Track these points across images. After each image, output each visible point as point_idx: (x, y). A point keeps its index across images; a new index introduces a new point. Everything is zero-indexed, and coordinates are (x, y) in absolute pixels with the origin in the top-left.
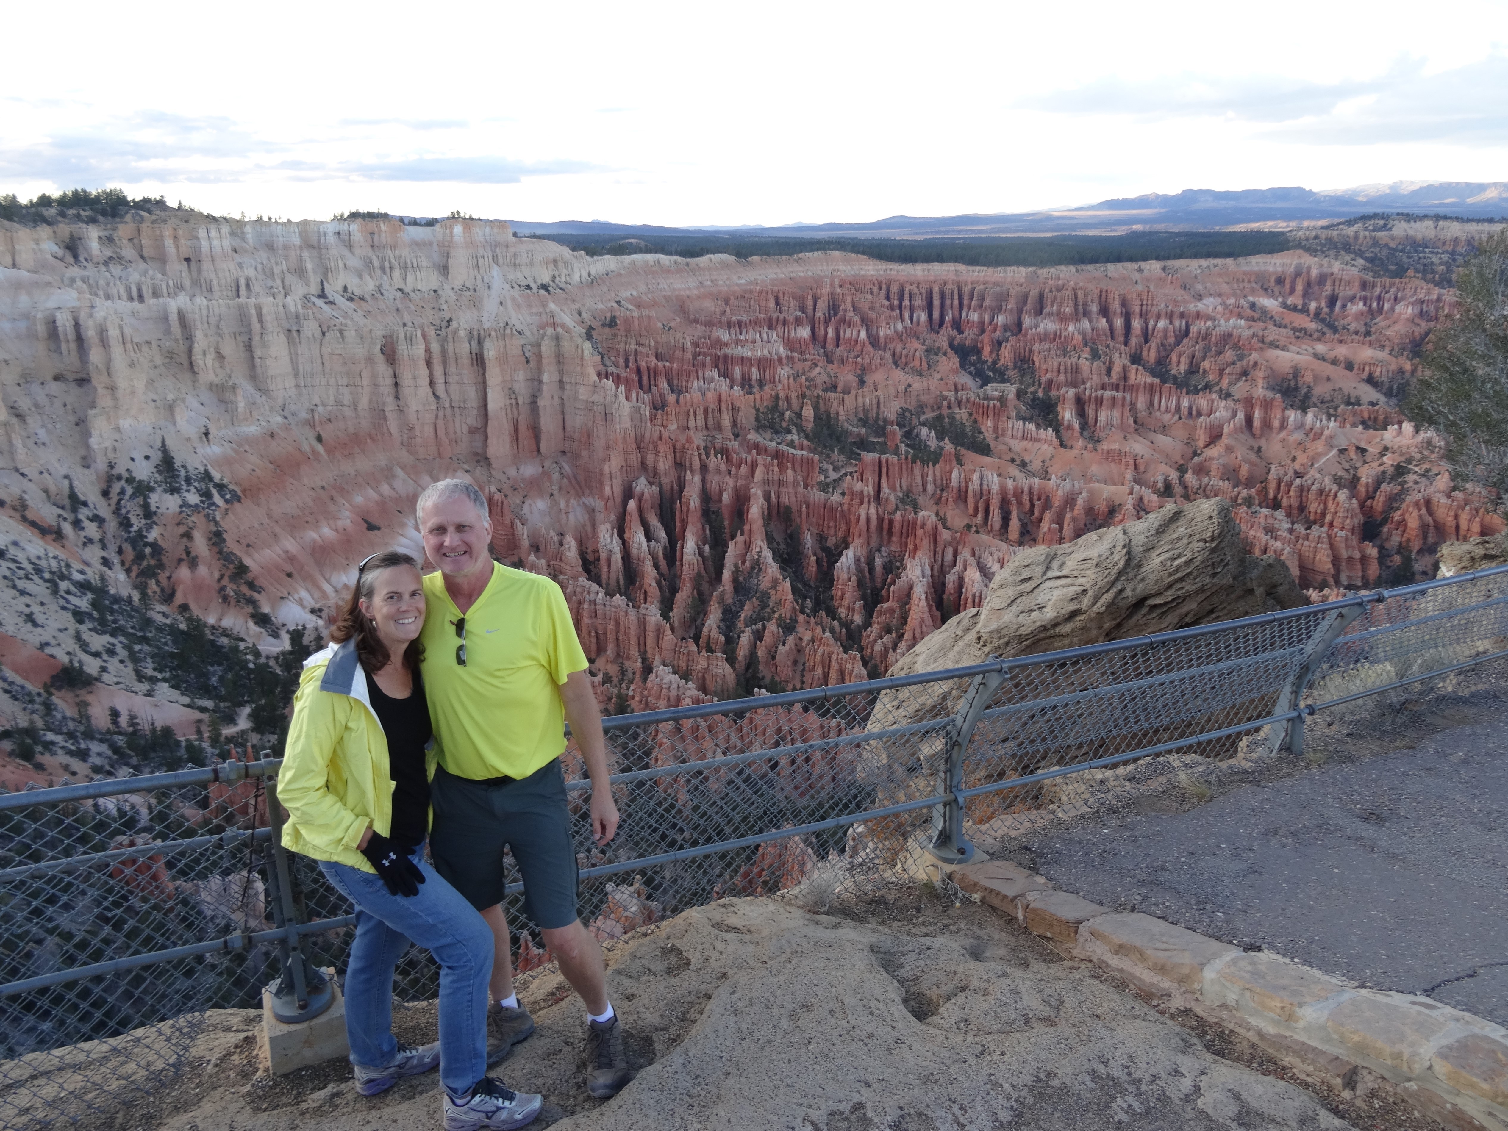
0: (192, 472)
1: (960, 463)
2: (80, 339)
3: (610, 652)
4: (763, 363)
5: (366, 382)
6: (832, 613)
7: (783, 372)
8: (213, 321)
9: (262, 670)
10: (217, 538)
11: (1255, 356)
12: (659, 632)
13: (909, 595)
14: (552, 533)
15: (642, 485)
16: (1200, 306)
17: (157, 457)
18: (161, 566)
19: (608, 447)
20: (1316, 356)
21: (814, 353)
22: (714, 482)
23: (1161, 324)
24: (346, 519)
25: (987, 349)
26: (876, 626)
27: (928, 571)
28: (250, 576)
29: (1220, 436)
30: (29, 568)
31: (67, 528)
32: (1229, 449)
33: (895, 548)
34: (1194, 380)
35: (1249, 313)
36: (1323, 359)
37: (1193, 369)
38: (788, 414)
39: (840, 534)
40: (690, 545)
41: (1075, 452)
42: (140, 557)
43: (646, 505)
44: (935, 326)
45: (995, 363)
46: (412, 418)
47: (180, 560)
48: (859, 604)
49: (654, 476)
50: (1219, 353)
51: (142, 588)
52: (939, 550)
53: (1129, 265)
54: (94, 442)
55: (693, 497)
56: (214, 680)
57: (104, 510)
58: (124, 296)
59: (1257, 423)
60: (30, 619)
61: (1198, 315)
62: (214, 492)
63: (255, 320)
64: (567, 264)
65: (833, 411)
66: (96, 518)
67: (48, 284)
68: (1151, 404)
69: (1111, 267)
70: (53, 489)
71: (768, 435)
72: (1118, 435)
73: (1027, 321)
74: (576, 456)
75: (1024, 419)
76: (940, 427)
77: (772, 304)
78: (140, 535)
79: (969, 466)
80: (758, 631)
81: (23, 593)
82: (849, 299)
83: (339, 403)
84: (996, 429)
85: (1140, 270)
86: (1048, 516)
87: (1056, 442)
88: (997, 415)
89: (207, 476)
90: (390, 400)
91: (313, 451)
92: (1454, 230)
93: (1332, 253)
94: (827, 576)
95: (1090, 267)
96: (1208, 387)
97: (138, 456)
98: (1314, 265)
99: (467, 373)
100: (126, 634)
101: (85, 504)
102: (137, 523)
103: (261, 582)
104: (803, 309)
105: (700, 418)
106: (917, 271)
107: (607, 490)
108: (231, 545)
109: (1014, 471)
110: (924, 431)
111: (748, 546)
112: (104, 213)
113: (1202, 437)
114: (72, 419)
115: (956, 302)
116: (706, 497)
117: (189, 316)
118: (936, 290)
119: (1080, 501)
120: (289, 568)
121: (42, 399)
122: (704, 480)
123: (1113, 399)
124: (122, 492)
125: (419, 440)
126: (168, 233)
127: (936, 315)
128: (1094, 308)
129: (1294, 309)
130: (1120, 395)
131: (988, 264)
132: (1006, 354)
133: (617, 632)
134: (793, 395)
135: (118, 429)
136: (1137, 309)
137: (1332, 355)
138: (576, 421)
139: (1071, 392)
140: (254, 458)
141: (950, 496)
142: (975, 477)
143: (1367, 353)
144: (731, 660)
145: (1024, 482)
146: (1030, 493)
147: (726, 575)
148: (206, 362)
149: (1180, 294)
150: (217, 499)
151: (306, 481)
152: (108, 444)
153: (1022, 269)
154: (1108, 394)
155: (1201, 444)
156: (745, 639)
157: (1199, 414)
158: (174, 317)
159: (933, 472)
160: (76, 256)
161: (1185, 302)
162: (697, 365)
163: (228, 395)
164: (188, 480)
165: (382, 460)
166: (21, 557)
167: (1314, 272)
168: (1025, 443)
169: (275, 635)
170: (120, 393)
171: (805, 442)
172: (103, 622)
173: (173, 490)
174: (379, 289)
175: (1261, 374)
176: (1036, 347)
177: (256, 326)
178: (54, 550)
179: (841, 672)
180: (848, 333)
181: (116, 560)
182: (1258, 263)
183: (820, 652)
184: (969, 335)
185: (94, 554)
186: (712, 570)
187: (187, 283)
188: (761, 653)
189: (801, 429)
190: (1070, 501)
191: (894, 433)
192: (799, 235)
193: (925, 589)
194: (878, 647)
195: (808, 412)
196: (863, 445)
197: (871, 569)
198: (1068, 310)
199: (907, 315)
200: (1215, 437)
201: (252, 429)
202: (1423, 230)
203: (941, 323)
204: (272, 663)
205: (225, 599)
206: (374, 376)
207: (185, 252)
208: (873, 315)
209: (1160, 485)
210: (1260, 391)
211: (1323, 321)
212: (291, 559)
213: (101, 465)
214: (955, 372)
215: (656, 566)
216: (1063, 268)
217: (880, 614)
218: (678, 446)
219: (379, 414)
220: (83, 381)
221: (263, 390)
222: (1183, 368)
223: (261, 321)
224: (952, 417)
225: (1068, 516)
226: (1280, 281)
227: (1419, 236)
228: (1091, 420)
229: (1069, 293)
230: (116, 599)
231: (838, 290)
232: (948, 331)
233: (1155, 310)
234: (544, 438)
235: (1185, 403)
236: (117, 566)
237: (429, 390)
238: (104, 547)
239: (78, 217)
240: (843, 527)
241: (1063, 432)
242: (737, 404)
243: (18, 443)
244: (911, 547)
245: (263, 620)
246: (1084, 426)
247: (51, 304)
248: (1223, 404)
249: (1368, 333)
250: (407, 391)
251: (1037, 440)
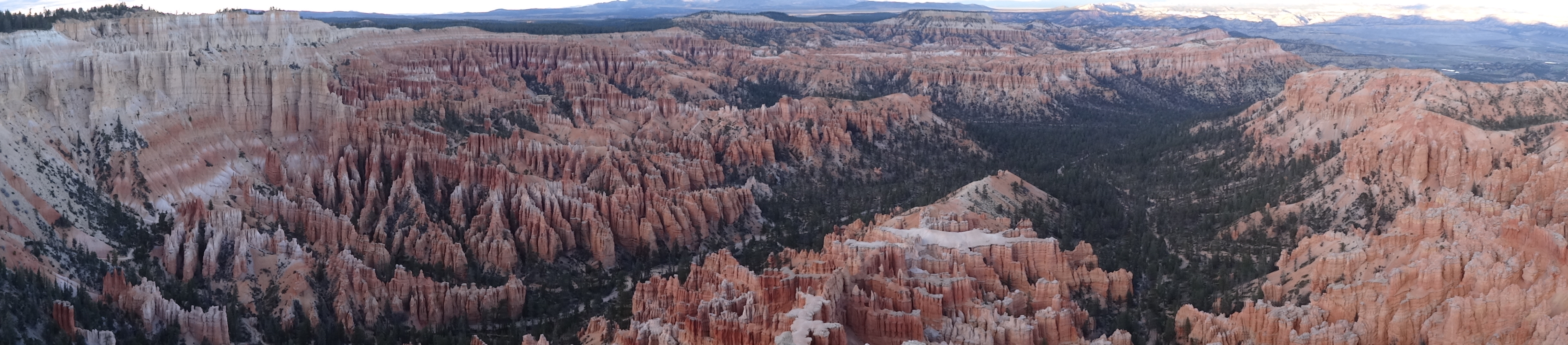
0: (129, 132)
1: (522, 137)
2: (92, 70)
3: (322, 240)
4: (423, 85)
5: (215, 92)
6: (449, 221)
7: (434, 90)
8: (149, 61)
9: (143, 232)
10: (135, 164)
11: (663, 78)
12: (349, 230)
13: (491, 210)
14: (299, 173)
15: (349, 149)
16: (639, 55)
17: (115, 124)
18: (109, 175)
19: (333, 128)
20: (688, 77)
21: (452, 79)
22: (388, 148)
23: (622, 64)
24: (196, 159)
25: (540, 77)
26: (472, 228)
27: (501, 197)
28: (146, 184)
29: (650, 118)
30: (56, 170)
31: (75, 154)
32: (654, 124)
33: (484, 184)
34: (638, 90)
35: (659, 57)
36: (691, 78)
37: (637, 86)
38: (432, 112)
39: (455, 177)
40: (372, 183)
41: (581, 129)
42: (101, 170)
43: (350, 160)
44: (514, 65)
45: (544, 84)
46: (235, 111)
47: (118, 174)
48: (463, 216)
49: (356, 145)
50: (649, 77)
51: (99, 185)
52: (508, 185)
53: (605, 35)
54: (90, 116)
55: (375, 157)
56: (121, 233)
57: (91, 148)
58: (118, 51)
59: (665, 111)
60: (52, 193)
61: (637, 59)
62: (137, 142)
63: (167, 61)
64: (327, 33)
65: (456, 110)
66: (87, 151)
67: (84, 46)
68: (618, 104)
69: (597, 35)
70: (72, 137)
71: (420, 123)
72: (602, 120)
73: (559, 63)
74: (316, 133)
75: (556, 113)
76: (512, 118)
77: (431, 54)
78: (103, 160)
79: (526, 139)
80: (406, 231)
81: (52, 181)
82: (470, 51)
83: (201, 102)
84: (541, 119)
85: (611, 37)
86: (567, 164)
87: (572, 125)
88: (541, 111)
89: (135, 135)
90: (225, 101)
91: (187, 125)
92: (734, 18)
93: (690, 28)
94: (447, 201)
95: (588, 35)
96: (645, 94)
97: (108, 124)
98: (684, 34)
99: (264, 88)
100: (89, 206)
101: (83, 144)
102: (103, 154)
103: (151, 188)
104: (446, 57)
105: (384, 114)
106: (504, 37)
107: (330, 151)
108: (140, 169)
109: (551, 141)
110: (504, 120)
111: (403, 184)
112: (116, 14)
113: (642, 120)
114: (85, 106)
115: (524, 53)
116: (383, 157)
117: (139, 60)
118: (514, 47)
119: (583, 156)
120: (165, 182)
121: (74, 97)
122: (382, 148)
123: (599, 102)
124: (99, 140)
125: (238, 122)
126: (140, 21)
127: (514, 59)
128: (591, 56)
129: (679, 55)
130: (601, 100)
131: (539, 33)
132: (549, 79)
133: (326, 229)
134: (435, 102)
135: (101, 111)
136: (610, 57)
137: (694, 76)
138: (317, 114)
139: (578, 99)
140: (158, 127)
141: (516, 155)
142: (530, 145)
143: (709, 75)
144: (389, 247)
145: (555, 147)
146: (558, 152)
147: (390, 199)
148: (144, 81)
149: (629, 49)
150: (138, 146)
151: (181, 140)
152: (96, 117)
153: (556, 36)
154: (596, 99)
155: (641, 123)
156: (398, 236)
157: (639, 108)
158: (132, 60)
159: (508, 142)
160: (102, 34)
161: (632, 53)
162: (389, 87)
163: (151, 97)
164: (127, 136)
165: (219, 131)
166: (54, 166)
167: (684, 37)
168: (556, 126)
169: (153, 215)
170: (104, 95)
171: (440, 127)
172: (80, 198)
173: (120, 140)
174: (234, 45)
175: (666, 87)
176: (564, 76)
177: (168, 64)
178: (68, 164)
179: (451, 254)
180: (470, 69)
181: (92, 171)
182: (661, 33)
183: (440, 243)
184: (531, 70)
185: (83, 167)
186: (383, 196)
187: (146, 44)
188: (407, 244)
189: (438, 119)
190: (578, 156)
191: (488, 122)
192: (450, 18)
193: (499, 207)
194: (473, 240)
195: (442, 111)
196: (472, 128)
197: (471, 196)
198: (578, 57)
199: (500, 60)
200: (647, 119)
201: (160, 113)
202: (724, 18)
203: (517, 64)
204: (148, 228)
205: (134, 194)
206: (219, 89)
207: (147, 30)
208: (482, 59)
209: (623, 145)
210: (668, 95)
211: (690, 60)
212: (167, 178)
213: (92, 127)
214: (524, 89)
215: (353, 193)
216: (574, 36)
217: (476, 221)
218: (370, 128)
219: (220, 108)
220: (91, 89)
221: (168, 95)
222: (632, 85)
223: (170, 61)
224: (518, 113)
225: (578, 163)
226: (671, 42)
227: (723, 21)
228: (589, 113)
229: (578, 48)
230: (88, 189)
231: (465, 46)
232: (520, 68)
233: (619, 57)
234: (300, 122)
235: (632, 103)
236: (92, 174)
237: (244, 96)
238: (88, 164)
239: (105, 16)
240: (457, 173)
241: (575, 120)
242: (405, 106)
243: (62, 116)
244: (493, 184)
245: (148, 206)
246: (586, 116)
247: (83, 55)
248: (650, 102)
249: (708, 65)
250: (233, 97)
251: (562, 124)
